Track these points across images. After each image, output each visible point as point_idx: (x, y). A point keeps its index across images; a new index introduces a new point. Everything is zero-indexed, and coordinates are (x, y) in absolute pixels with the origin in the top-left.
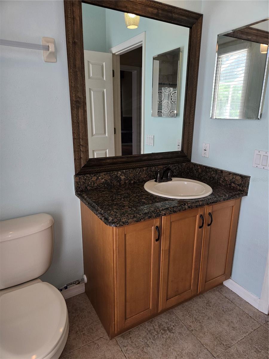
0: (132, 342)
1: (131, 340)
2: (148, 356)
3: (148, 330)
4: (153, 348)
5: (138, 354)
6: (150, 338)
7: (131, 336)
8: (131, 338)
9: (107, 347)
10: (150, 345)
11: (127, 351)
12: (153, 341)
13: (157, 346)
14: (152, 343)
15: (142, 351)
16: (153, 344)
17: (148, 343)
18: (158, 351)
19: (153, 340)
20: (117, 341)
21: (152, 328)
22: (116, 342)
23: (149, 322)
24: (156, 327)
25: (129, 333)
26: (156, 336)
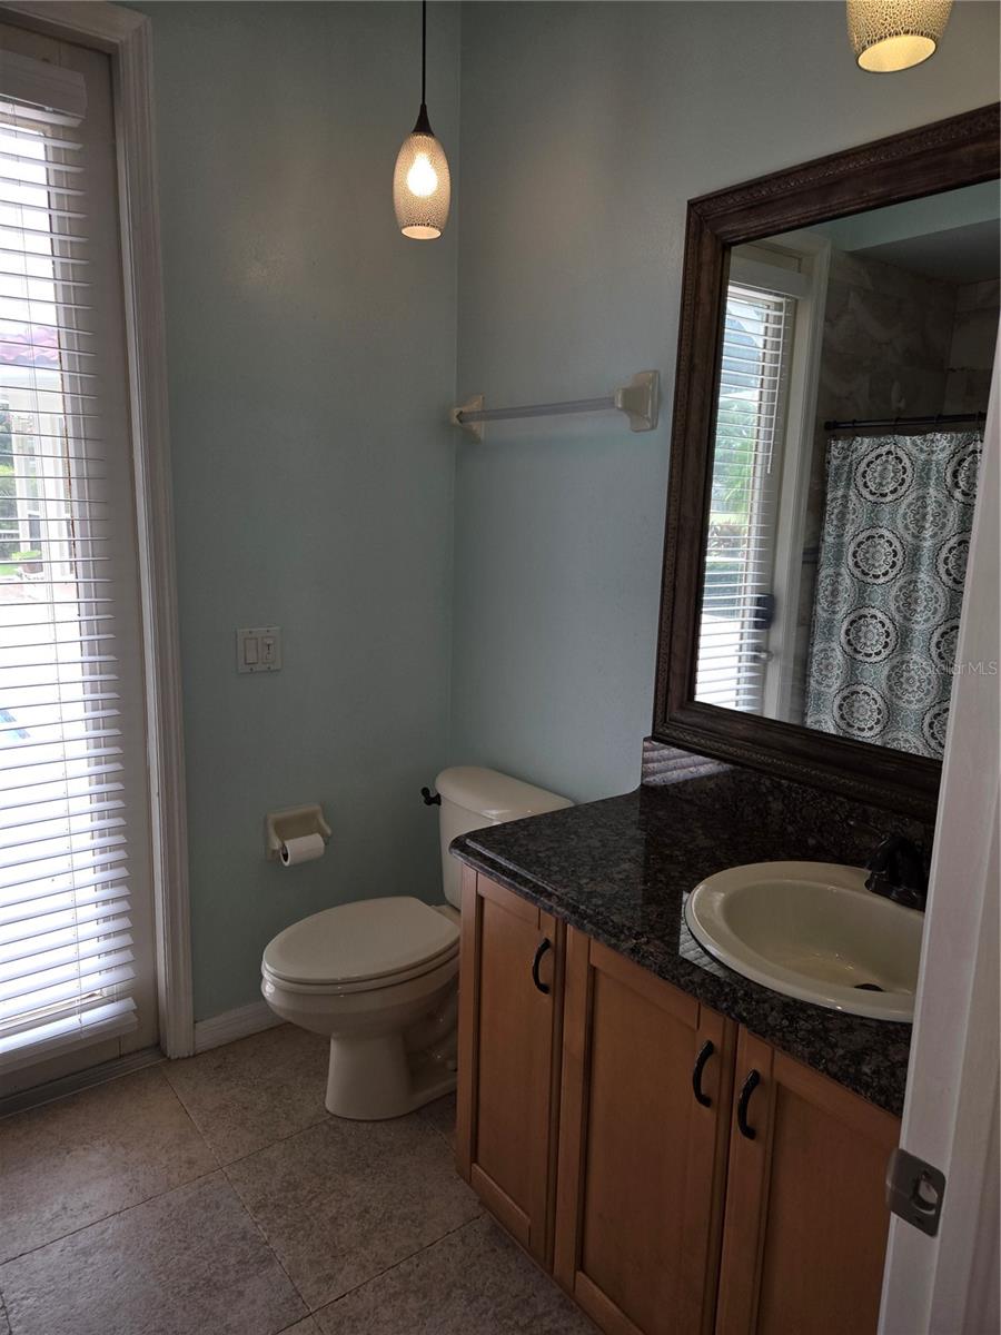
0: (479, 1256)
1: (485, 1252)
2: (438, 1300)
3: (529, 1297)
4: (465, 1314)
5: (441, 1276)
6: (500, 1305)
7: (500, 1251)
8: (494, 1250)
9: (456, 1197)
10: (475, 1304)
11: (451, 1245)
12: (490, 1312)
13: (475, 1326)
14: (486, 1311)
15: (455, 1285)
16: (481, 1315)
17: (481, 1300)
18: (459, 1330)
19: (495, 1315)
20: (478, 1218)
21: (540, 1310)
22: (475, 1215)
23: (562, 1300)
24: (546, 1321)
25: (508, 1246)
26: (511, 1323)
